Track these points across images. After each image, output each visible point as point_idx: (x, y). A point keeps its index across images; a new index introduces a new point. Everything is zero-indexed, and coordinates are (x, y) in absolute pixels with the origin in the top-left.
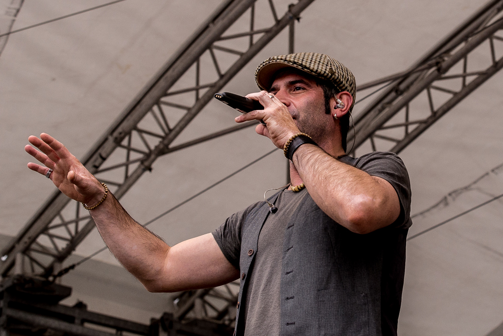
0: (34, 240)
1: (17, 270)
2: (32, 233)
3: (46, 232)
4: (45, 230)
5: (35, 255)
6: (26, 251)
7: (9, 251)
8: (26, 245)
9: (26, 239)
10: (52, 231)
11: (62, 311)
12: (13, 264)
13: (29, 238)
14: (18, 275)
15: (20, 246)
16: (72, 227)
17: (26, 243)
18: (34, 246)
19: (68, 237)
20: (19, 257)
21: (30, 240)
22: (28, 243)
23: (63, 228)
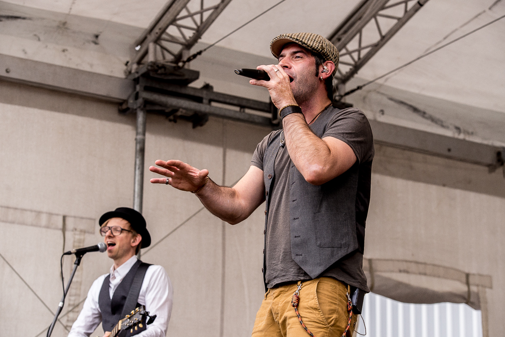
0: (164, 31)
1: (150, 58)
2: (162, 24)
3: (174, 23)
5: (165, 44)
6: (157, 41)
7: (141, 42)
8: (157, 35)
9: (157, 30)
10: (179, 22)
11: (192, 93)
12: (146, 53)
14: (151, 62)
15: (153, 36)
16: (197, 18)
17: (157, 33)
18: (164, 36)
19: (195, 27)
20: (151, 46)
21: (161, 31)
22: (159, 33)
23: (189, 19)
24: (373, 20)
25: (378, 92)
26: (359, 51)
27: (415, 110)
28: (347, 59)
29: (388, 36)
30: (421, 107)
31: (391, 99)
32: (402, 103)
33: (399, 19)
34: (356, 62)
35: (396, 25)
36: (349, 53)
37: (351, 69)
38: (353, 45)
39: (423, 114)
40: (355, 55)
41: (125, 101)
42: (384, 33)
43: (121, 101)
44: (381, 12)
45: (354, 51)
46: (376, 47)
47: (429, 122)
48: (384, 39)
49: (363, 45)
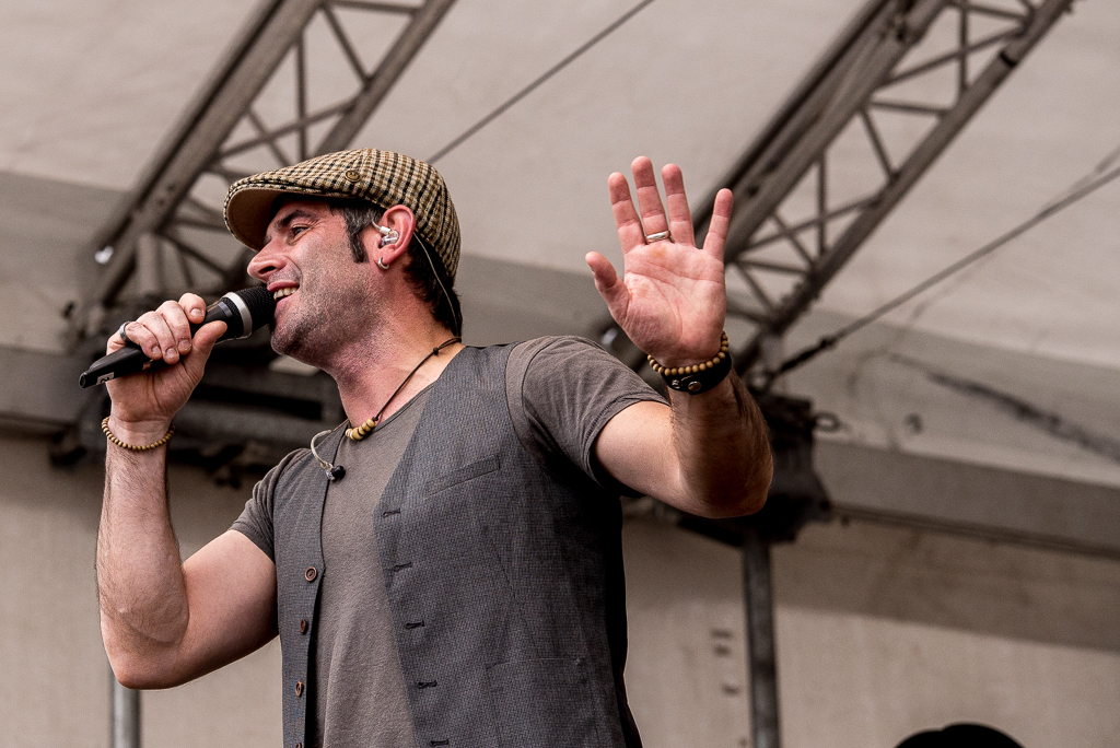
0: (183, 193)
1: (145, 284)
2: (176, 173)
3: (216, 167)
4: (212, 162)
5: (190, 235)
6: (164, 228)
7: (114, 236)
8: (162, 210)
9: (161, 193)
10: (231, 163)
11: (285, 389)
12: (130, 269)
13: (171, 188)
14: (149, 296)
15: (149, 215)
16: (289, 144)
17: (161, 202)
18: (185, 211)
20: (146, 246)
21: (174, 194)
22: (168, 203)
23: (263, 151)
24: (857, 124)
25: (896, 358)
26: (820, 223)
27: (1024, 411)
28: (782, 252)
29: (911, 173)
30: (1042, 401)
31: (941, 379)
32: (977, 390)
33: (942, 113)
34: (812, 263)
35: (934, 133)
36: (789, 233)
37: (798, 287)
38: (798, 207)
39: (1052, 423)
40: (809, 240)
41: (70, 428)
42: (896, 162)
43: (55, 429)
44: (884, 95)
45: (805, 226)
46: (875, 210)
47: (1073, 448)
48: (899, 182)
49: (833, 203)
